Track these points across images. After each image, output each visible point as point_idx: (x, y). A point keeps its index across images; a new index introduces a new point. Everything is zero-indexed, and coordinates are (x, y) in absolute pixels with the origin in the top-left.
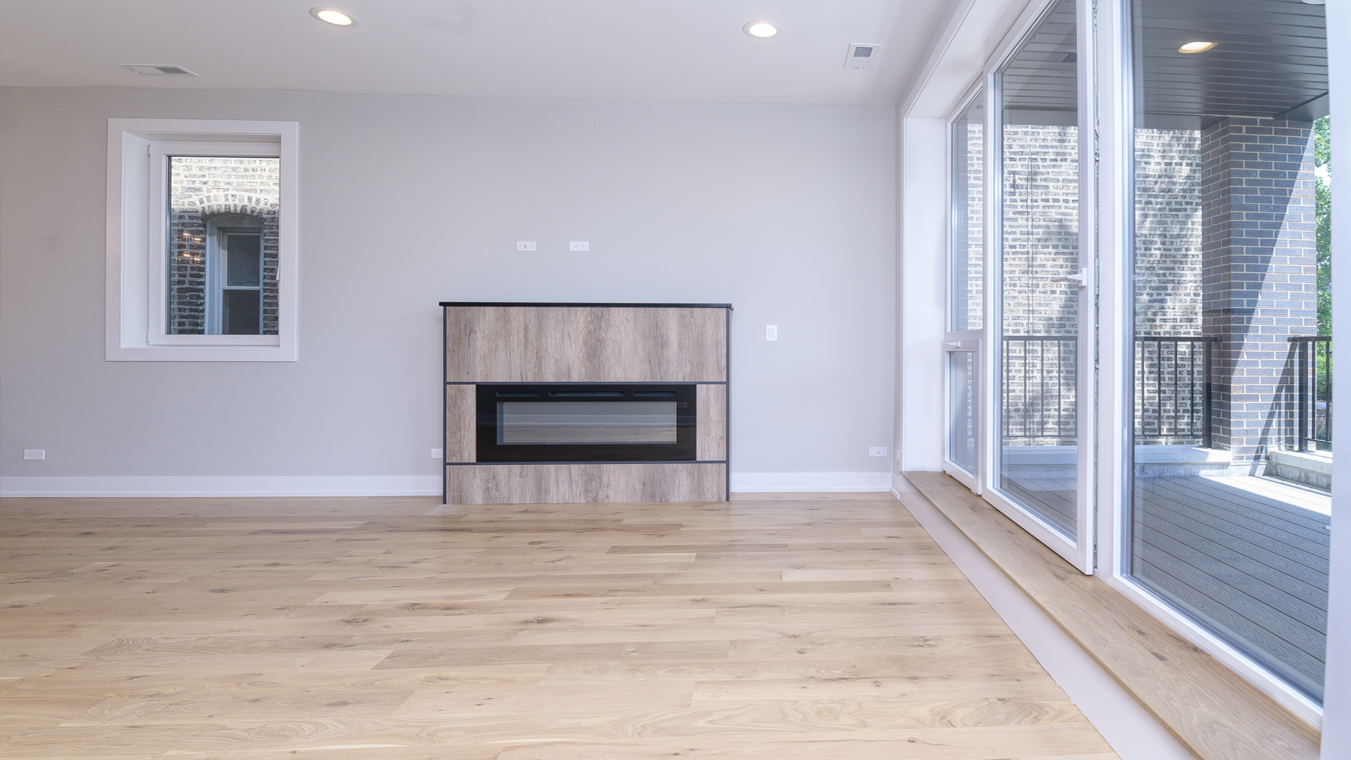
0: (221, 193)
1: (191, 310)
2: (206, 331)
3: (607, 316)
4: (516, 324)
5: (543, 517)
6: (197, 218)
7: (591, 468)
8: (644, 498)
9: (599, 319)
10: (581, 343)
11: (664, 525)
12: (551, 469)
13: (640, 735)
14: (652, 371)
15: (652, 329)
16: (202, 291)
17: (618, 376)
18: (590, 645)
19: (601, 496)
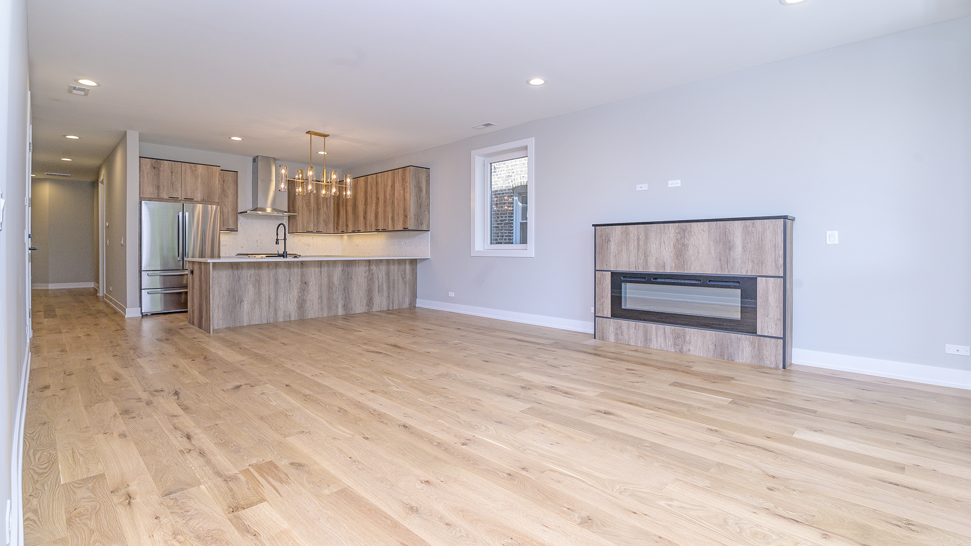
0: (519, 176)
1: (509, 233)
2: (514, 243)
3: (689, 229)
4: (632, 235)
5: (648, 356)
6: (510, 189)
7: (678, 329)
8: (715, 355)
9: (684, 231)
10: (672, 247)
11: (720, 376)
12: (653, 327)
13: (621, 493)
14: (721, 267)
15: (721, 237)
16: (512, 223)
17: (697, 269)
18: (624, 435)
19: (685, 349)
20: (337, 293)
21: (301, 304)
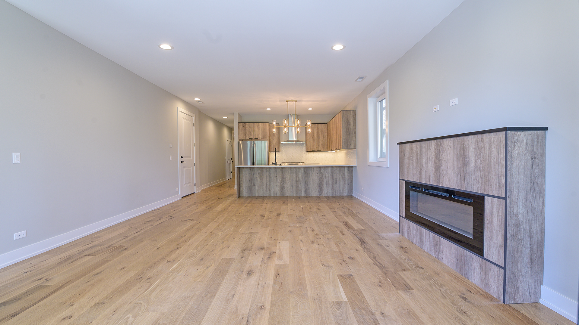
3: (443, 143)
4: (414, 152)
7: (437, 237)
9: (439, 147)
10: (433, 162)
15: (461, 153)
17: (447, 183)
19: (440, 256)
20: (301, 184)
21: (282, 188)
